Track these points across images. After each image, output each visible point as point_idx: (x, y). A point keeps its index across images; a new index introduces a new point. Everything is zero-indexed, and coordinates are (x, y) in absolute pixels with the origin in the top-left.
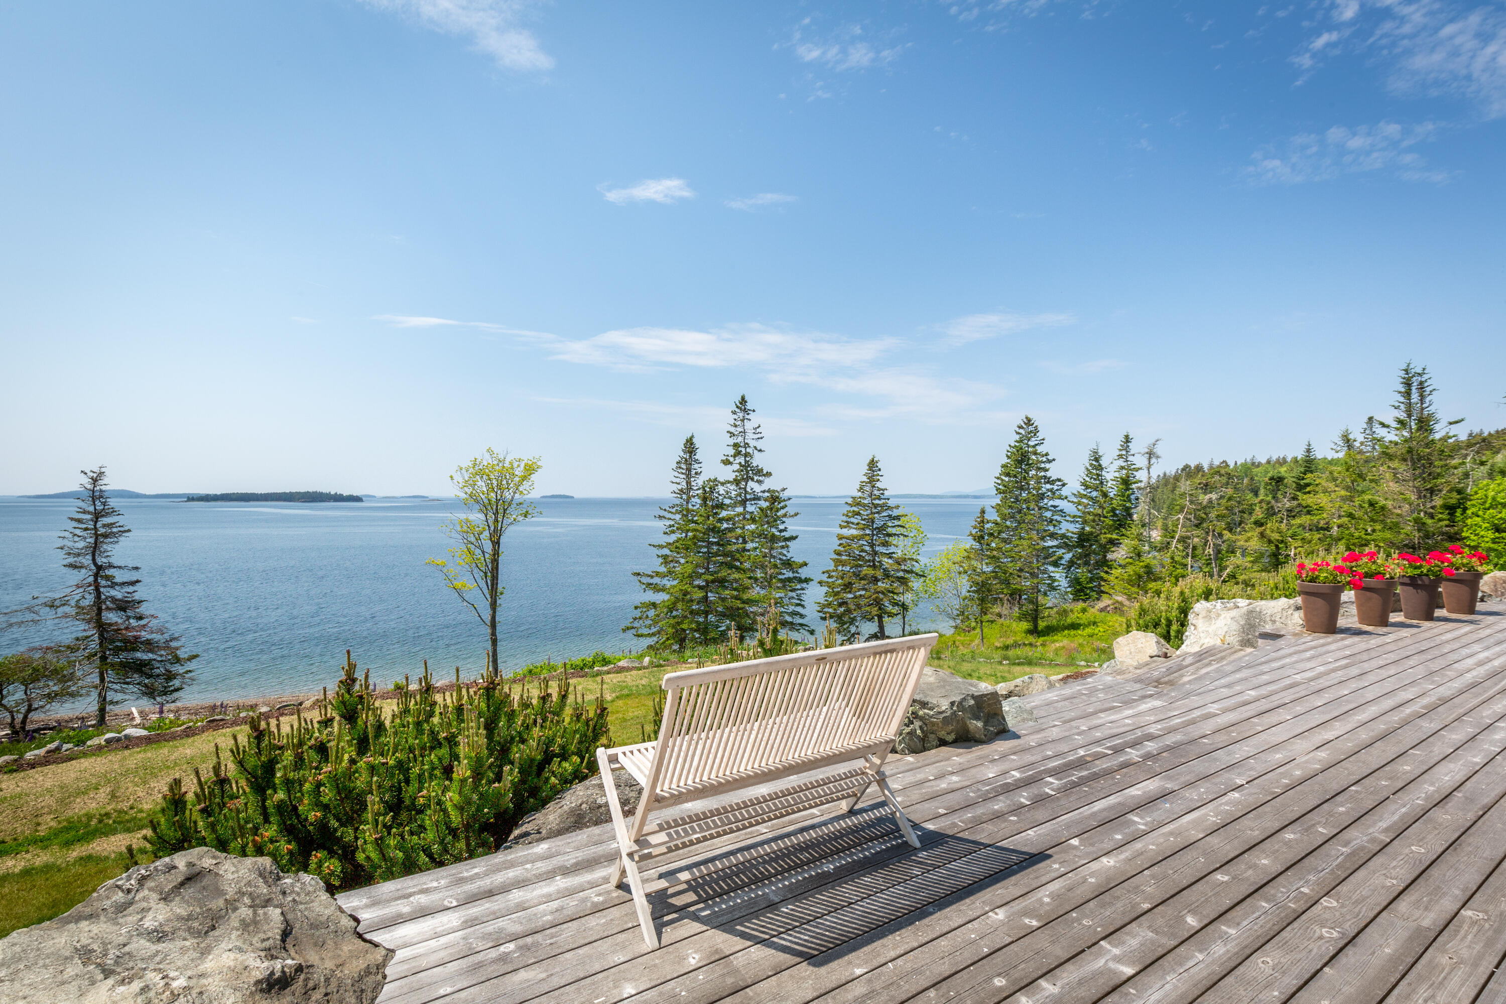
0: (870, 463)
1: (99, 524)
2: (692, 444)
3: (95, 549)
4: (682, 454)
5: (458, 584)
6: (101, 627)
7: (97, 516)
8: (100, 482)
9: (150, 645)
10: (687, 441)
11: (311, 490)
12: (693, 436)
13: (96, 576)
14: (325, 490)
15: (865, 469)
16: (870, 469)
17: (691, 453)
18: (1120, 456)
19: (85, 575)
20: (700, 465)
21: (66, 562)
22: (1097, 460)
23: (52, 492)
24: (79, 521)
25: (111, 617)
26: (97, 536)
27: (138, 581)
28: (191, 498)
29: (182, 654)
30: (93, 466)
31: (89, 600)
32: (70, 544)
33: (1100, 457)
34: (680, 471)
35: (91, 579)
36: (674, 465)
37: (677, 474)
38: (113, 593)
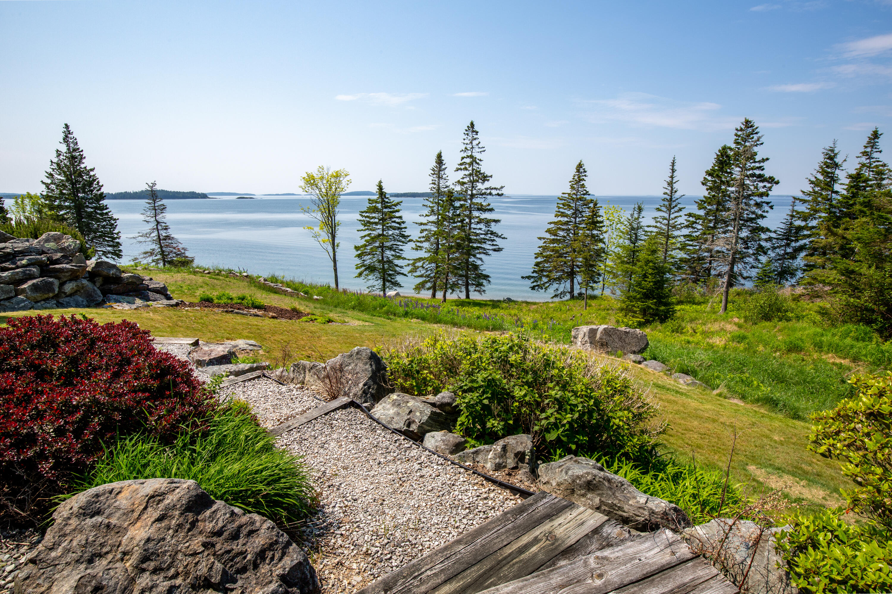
0: (577, 167)
2: (440, 157)
3: (156, 215)
4: (435, 164)
7: (155, 201)
10: (438, 155)
12: (441, 152)
13: (157, 225)
15: (574, 171)
16: (578, 171)
17: (440, 163)
18: (865, 153)
22: (831, 158)
24: (149, 203)
26: (155, 210)
33: (836, 155)
35: (156, 227)
38: (163, 233)
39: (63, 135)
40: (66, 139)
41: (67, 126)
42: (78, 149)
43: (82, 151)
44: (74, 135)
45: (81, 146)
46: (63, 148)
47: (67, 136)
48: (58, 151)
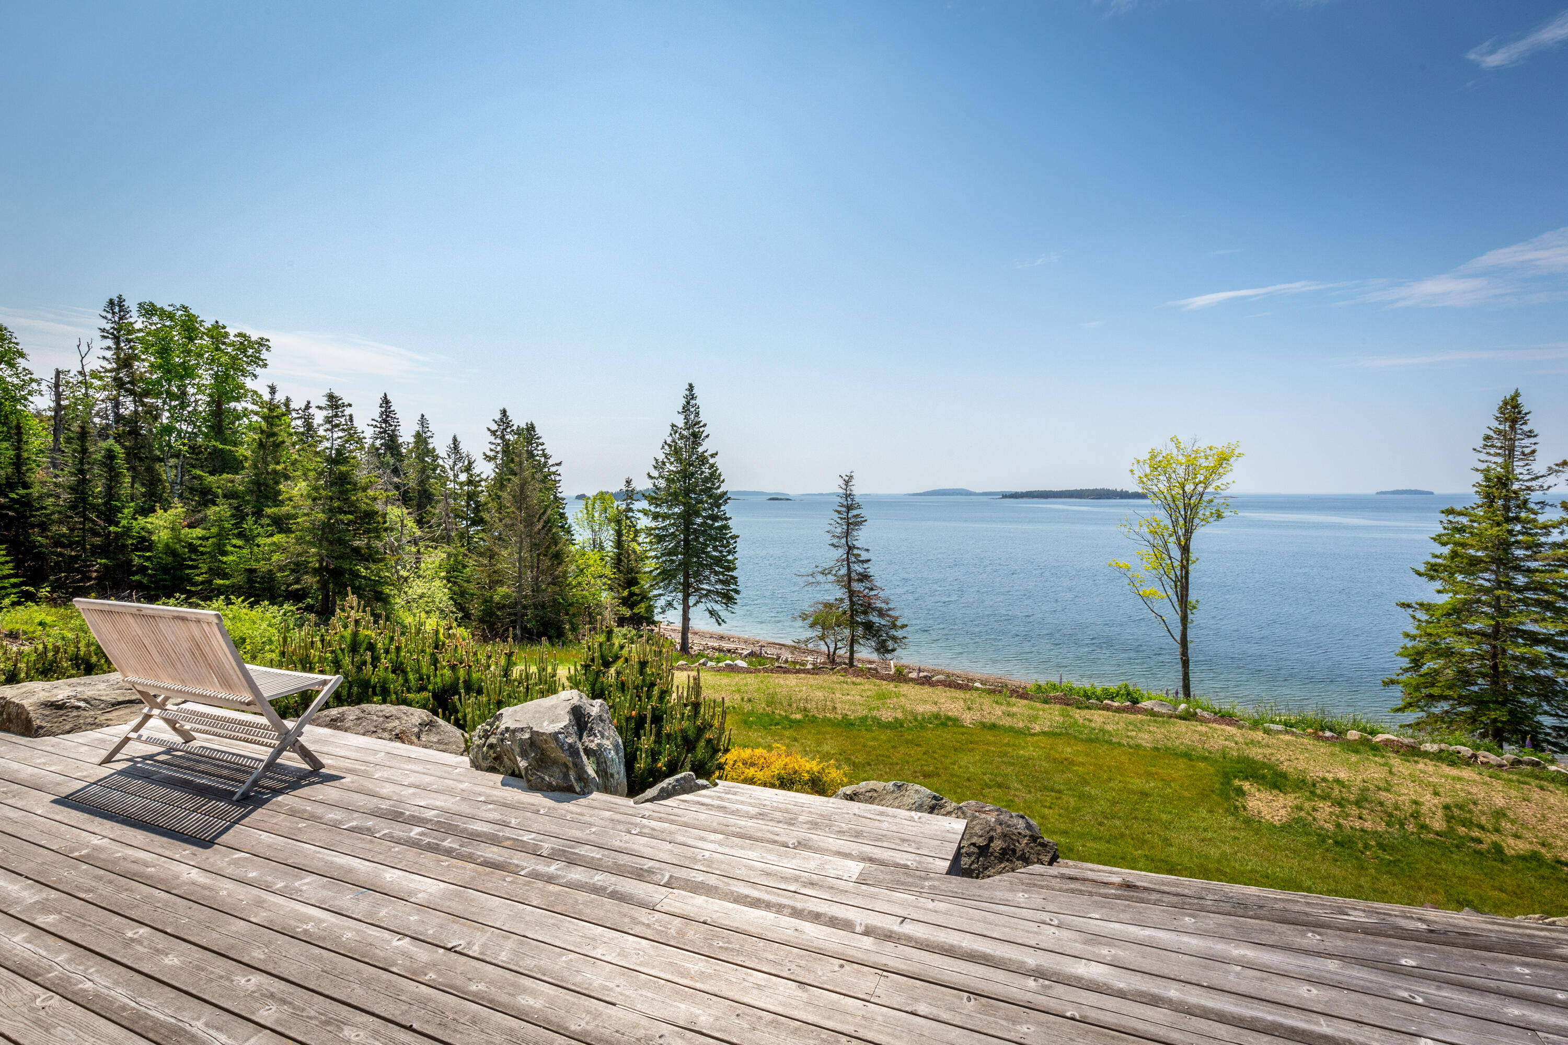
1: (850, 515)
2: (1516, 406)
3: (847, 534)
4: (1495, 424)
5: (1142, 591)
6: (852, 593)
7: (849, 508)
8: (851, 484)
9: (881, 613)
10: (1506, 403)
11: (1099, 488)
12: (1517, 394)
13: (848, 553)
14: (1111, 487)
17: (1514, 421)
19: (841, 553)
20: (1533, 440)
21: (830, 542)
23: (921, 491)
24: (839, 512)
25: (856, 586)
26: (848, 524)
27: (869, 560)
28: (1005, 496)
29: (899, 623)
30: (845, 472)
31: (844, 571)
32: (833, 529)
34: (1492, 451)
35: (845, 556)
36: (1480, 443)
37: (1484, 457)
38: (858, 568)
39: (683, 401)
40: (686, 409)
41: (691, 387)
42: (700, 422)
43: (705, 425)
44: (698, 402)
45: (703, 418)
46: (680, 422)
47: (688, 403)
48: (673, 426)
